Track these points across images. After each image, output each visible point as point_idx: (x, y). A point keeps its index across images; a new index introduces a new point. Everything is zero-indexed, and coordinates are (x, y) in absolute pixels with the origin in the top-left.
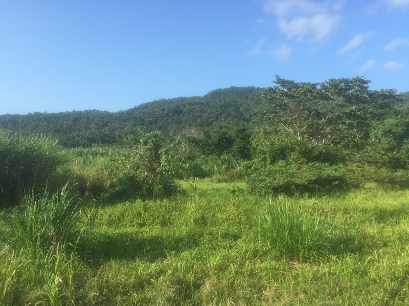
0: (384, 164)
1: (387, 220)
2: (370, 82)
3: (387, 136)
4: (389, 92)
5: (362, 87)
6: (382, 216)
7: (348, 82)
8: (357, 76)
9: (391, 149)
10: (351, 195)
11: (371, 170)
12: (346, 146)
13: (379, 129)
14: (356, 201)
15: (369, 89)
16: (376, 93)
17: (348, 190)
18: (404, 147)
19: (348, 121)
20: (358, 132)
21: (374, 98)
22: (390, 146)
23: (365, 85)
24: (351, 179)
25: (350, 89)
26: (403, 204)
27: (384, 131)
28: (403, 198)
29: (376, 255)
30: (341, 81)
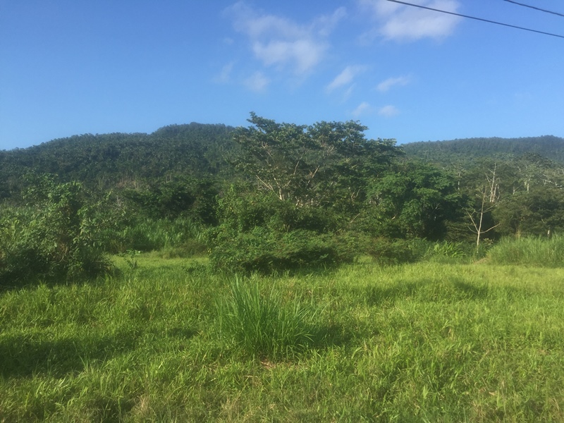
0: (381, 232)
1: (381, 302)
2: (366, 128)
3: (386, 197)
4: (387, 143)
5: (356, 135)
6: (376, 297)
7: (340, 127)
8: (352, 121)
9: (389, 214)
10: (342, 271)
11: (365, 239)
12: (338, 210)
13: (376, 188)
14: (347, 279)
15: (364, 138)
16: (373, 142)
17: (338, 265)
18: (404, 211)
19: (340, 177)
20: (352, 191)
21: (371, 149)
22: (388, 210)
23: (361, 133)
24: (342, 252)
25: (343, 136)
26: (400, 282)
27: (382, 191)
28: (400, 274)
29: (366, 346)
30: (333, 126)
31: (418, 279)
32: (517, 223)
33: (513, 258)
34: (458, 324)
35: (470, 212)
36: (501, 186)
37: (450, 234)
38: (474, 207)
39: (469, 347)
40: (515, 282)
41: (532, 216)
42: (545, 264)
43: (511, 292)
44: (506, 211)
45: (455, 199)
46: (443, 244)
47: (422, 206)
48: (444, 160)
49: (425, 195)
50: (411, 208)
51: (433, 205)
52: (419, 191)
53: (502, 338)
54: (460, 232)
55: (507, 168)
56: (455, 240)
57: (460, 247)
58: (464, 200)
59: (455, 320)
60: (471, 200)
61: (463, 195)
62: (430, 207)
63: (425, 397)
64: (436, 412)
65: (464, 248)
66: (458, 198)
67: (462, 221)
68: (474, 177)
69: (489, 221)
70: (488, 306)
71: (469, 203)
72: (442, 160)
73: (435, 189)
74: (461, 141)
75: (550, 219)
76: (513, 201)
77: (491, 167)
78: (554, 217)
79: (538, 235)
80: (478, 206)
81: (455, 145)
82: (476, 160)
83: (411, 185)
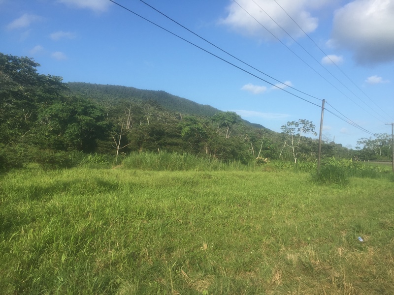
0: (49, 145)
1: (41, 197)
2: (39, 65)
3: (54, 120)
4: (55, 79)
5: (30, 69)
6: (37, 193)
7: (16, 60)
8: (27, 57)
9: (55, 132)
10: (10, 175)
11: (33, 150)
12: (12, 127)
13: (46, 112)
14: (14, 181)
15: (37, 72)
16: (43, 77)
17: (8, 170)
18: (68, 131)
19: (14, 100)
20: (26, 113)
21: (41, 81)
22: (55, 129)
23: (34, 68)
24: (12, 159)
25: (19, 68)
26: (58, 182)
27: (51, 115)
28: (59, 176)
29: (23, 231)
30: (9, 58)
31: (72, 179)
32: (141, 143)
33: (137, 165)
34: (96, 208)
35: (114, 134)
36: (134, 119)
37: (99, 148)
38: (116, 131)
39: (101, 223)
40: (136, 180)
41: (150, 139)
42: (154, 169)
43: (132, 186)
44: (136, 135)
45: (104, 125)
46: (94, 156)
47: (81, 128)
48: (99, 97)
49: (84, 120)
50: (72, 129)
51: (89, 128)
52: (79, 117)
53: (123, 215)
54: (106, 147)
55: (137, 107)
56: (102, 153)
57: (106, 157)
58: (110, 126)
59: (94, 206)
60: (114, 126)
61: (110, 123)
62: (87, 129)
63: (63, 262)
64: (69, 270)
65: (108, 158)
66: (106, 124)
67: (108, 140)
68: (118, 111)
69: (125, 141)
70: (118, 196)
71: (113, 128)
72: (97, 98)
73: (91, 117)
74: (111, 86)
75: (160, 142)
76: (140, 129)
77: (128, 106)
78: (161, 141)
79: (151, 151)
80: (118, 131)
81: (107, 88)
82: (119, 100)
83: (74, 112)
